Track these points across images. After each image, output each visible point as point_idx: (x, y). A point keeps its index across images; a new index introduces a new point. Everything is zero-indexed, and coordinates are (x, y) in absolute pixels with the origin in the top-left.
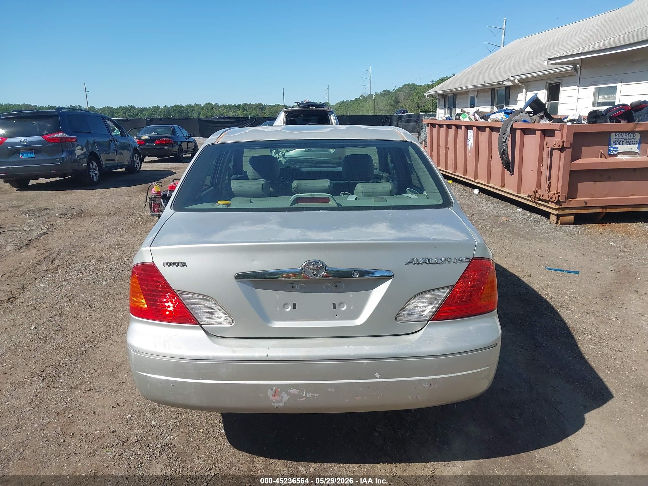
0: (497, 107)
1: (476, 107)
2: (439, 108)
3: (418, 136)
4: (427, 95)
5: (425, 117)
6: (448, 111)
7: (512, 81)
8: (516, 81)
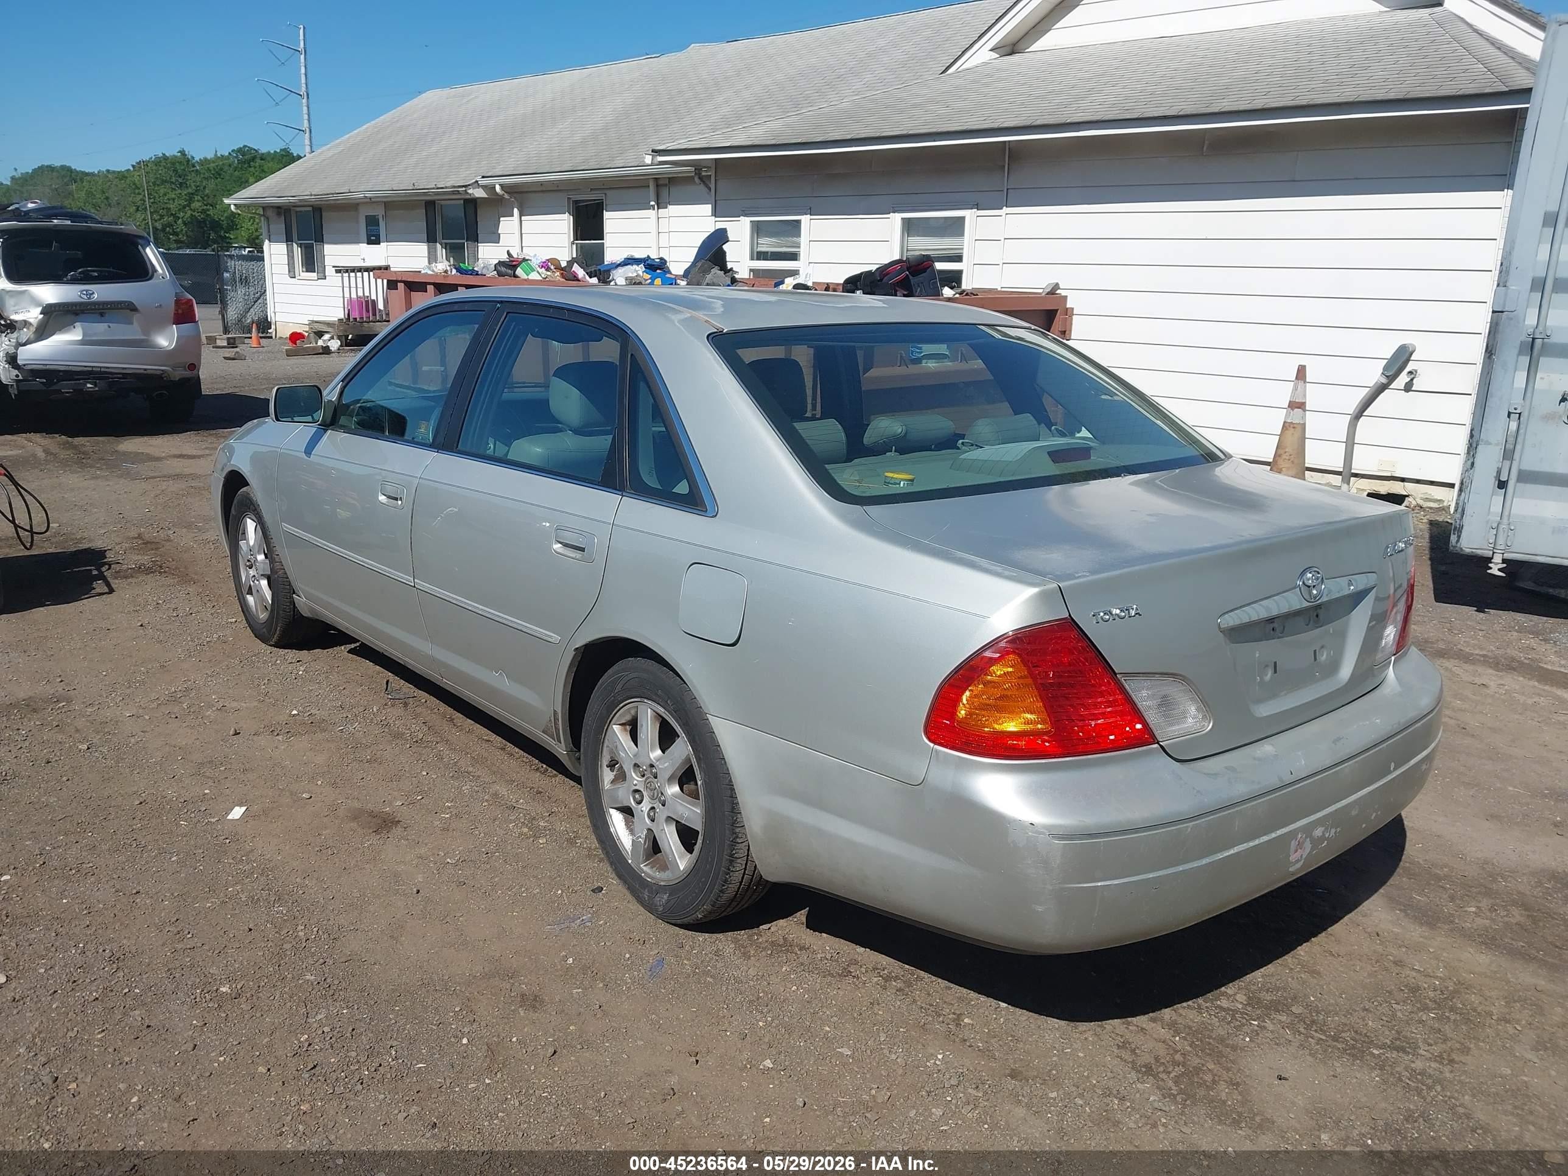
0: (444, 246)
1: (385, 244)
2: (270, 242)
3: (219, 309)
4: (235, 205)
5: (233, 262)
6: (299, 249)
7: (484, 187)
8: (498, 188)
